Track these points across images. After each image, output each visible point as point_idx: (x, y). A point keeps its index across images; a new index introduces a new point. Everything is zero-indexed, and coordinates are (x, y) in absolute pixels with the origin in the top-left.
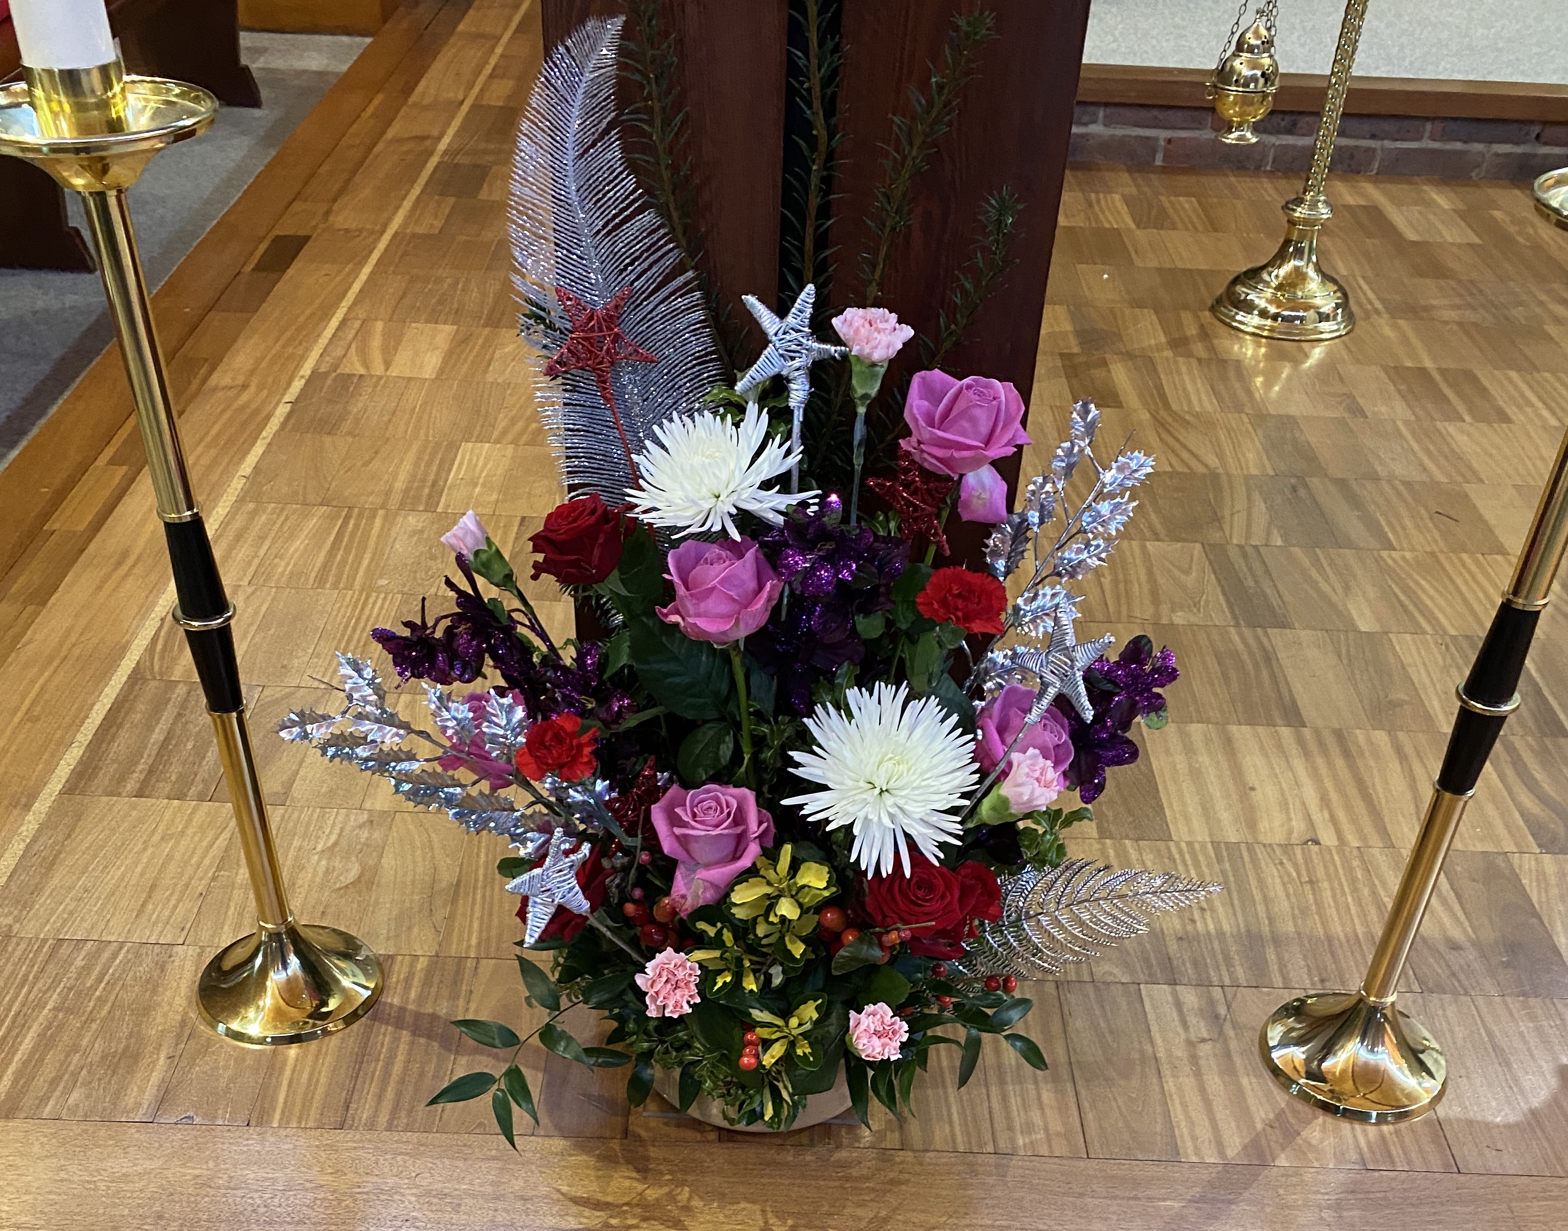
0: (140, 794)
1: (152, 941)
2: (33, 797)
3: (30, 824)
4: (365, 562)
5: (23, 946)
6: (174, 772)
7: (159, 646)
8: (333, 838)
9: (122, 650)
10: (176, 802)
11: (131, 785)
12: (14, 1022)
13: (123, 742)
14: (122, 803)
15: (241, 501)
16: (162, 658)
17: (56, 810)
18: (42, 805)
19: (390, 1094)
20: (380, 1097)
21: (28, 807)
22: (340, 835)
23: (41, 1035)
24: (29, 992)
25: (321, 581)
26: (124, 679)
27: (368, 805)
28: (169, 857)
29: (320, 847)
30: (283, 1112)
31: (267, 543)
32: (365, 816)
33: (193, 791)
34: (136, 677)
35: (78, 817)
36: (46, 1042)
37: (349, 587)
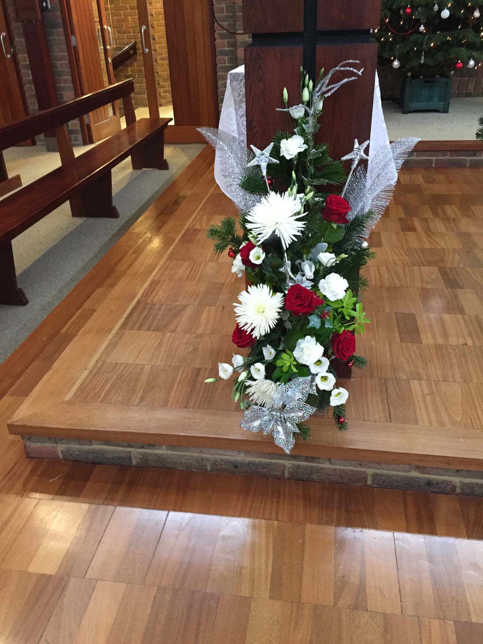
0: (138, 329)
1: (140, 363)
2: (112, 330)
3: (110, 336)
4: (199, 275)
5: (107, 365)
6: (147, 324)
7: (144, 295)
8: (187, 340)
9: (135, 296)
10: (147, 332)
11: (136, 327)
12: (105, 381)
13: (134, 318)
14: (134, 332)
15: (167, 260)
16: (145, 297)
17: (117, 333)
18: (114, 332)
19: (199, 400)
20: (196, 401)
21: (110, 332)
22: (189, 339)
23: (112, 385)
24: (109, 375)
25: (187, 279)
26: (135, 303)
27: (196, 333)
28: (145, 345)
29: (183, 343)
30: (171, 403)
31: (173, 270)
32: (195, 335)
33: (152, 329)
34: (139, 302)
35: (122, 335)
36: (112, 386)
37: (194, 280)
